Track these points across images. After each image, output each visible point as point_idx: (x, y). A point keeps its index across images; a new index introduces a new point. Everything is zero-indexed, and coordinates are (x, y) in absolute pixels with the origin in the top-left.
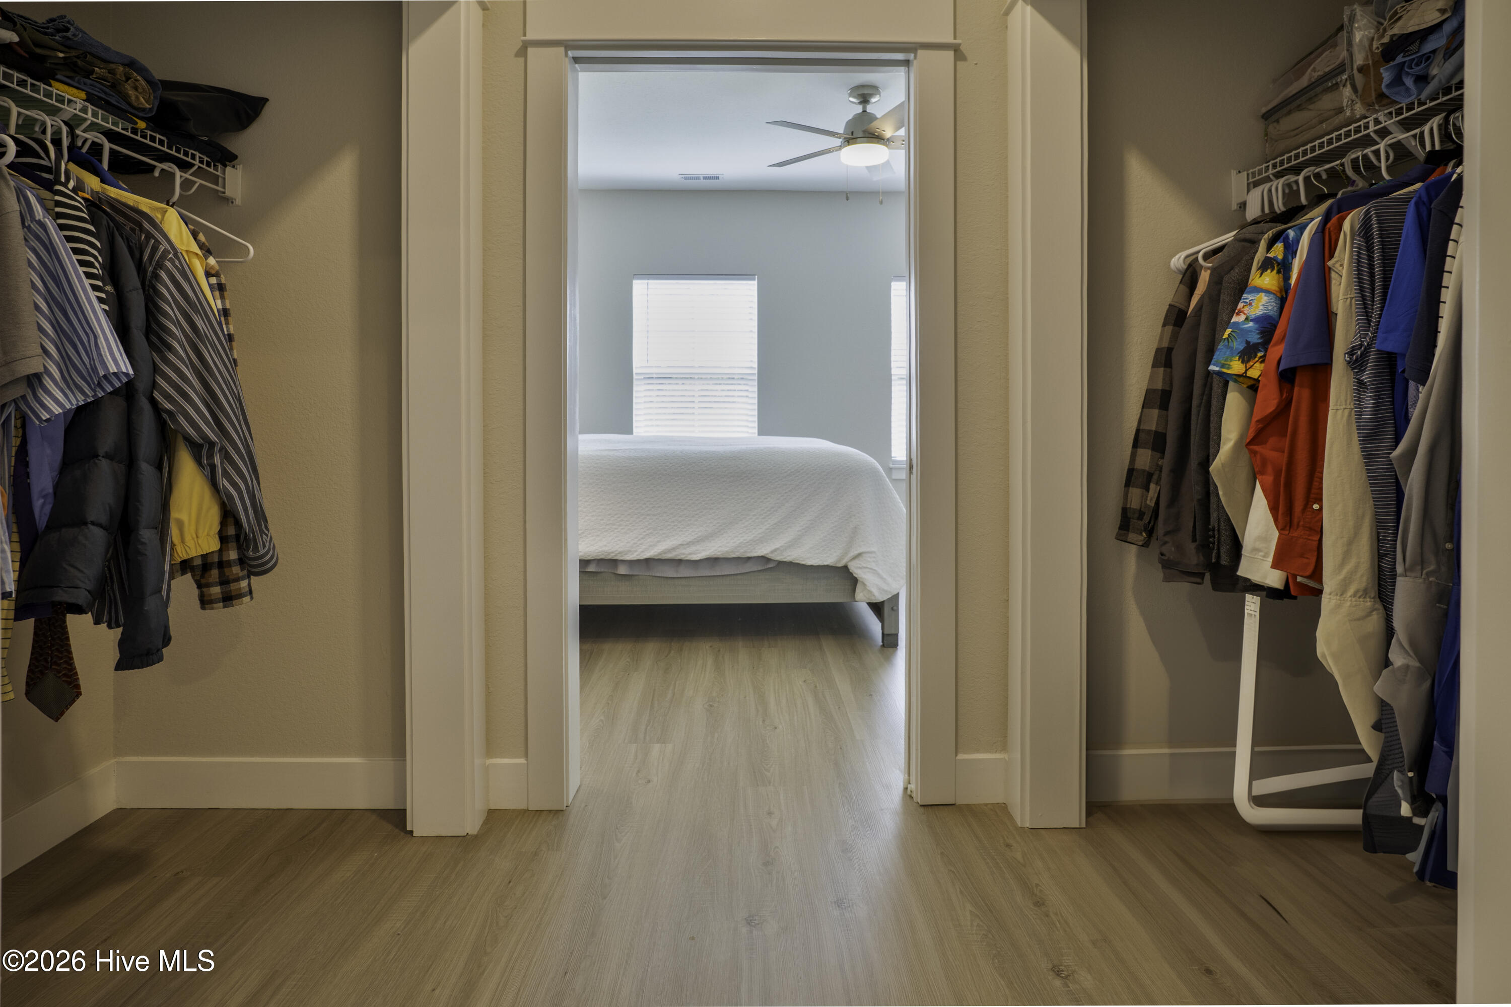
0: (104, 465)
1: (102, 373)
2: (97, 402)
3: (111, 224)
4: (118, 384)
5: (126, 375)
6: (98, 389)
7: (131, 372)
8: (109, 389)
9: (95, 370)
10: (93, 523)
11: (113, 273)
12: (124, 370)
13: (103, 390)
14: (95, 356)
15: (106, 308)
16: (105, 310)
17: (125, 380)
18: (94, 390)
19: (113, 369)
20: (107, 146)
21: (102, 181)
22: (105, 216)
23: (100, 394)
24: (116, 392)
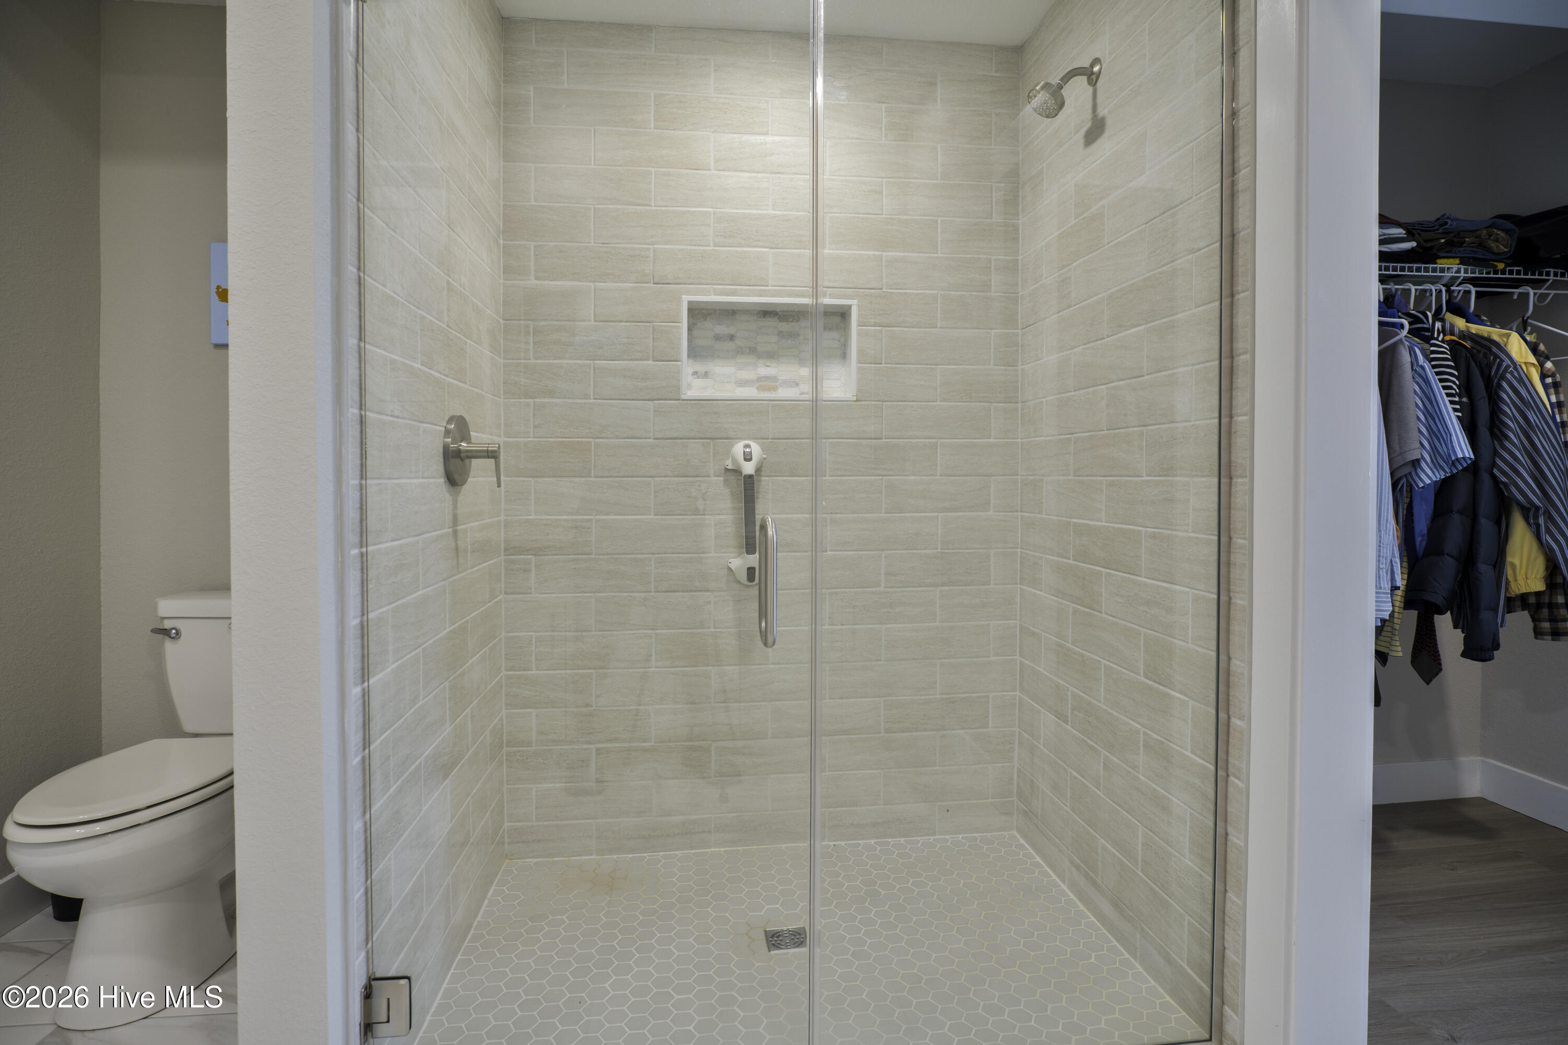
0: (1456, 518)
1: (1453, 458)
2: (1453, 476)
3: (1468, 355)
4: (1465, 465)
5: (1470, 458)
6: (1453, 468)
7: (1472, 457)
8: (1460, 468)
9: (1449, 455)
10: (1448, 555)
11: (1467, 388)
12: (1467, 456)
13: (1456, 468)
14: (1450, 448)
15: (1460, 414)
16: (1457, 416)
17: (1469, 462)
18: (1450, 469)
19: (1460, 455)
20: (1473, 290)
21: (1467, 322)
22: (1464, 350)
23: (1455, 471)
24: (1464, 470)
